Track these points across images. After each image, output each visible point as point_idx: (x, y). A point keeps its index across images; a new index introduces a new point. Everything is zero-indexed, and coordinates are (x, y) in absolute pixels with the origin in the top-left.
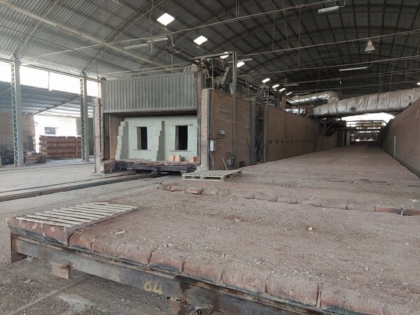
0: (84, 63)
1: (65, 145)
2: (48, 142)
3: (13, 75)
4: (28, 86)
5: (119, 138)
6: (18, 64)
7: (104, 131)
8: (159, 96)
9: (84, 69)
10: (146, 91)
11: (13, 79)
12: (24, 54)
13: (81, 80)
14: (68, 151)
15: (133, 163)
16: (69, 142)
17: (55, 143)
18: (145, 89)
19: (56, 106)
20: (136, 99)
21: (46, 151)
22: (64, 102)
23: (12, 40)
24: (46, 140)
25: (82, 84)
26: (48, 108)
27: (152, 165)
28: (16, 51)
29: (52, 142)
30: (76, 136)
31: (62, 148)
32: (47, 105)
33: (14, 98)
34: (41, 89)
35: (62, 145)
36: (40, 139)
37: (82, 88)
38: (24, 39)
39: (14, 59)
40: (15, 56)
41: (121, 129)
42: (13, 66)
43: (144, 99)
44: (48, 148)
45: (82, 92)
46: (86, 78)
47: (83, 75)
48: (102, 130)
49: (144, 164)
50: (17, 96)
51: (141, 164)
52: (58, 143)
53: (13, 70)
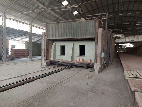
0: (31, 19)
1: (21, 52)
2: (14, 51)
3: (3, 22)
4: (8, 27)
5: (52, 50)
6: (5, 18)
7: (47, 47)
8: (75, 31)
9: (31, 22)
10: (68, 29)
11: (3, 24)
12: (8, 14)
13: (30, 26)
14: (22, 55)
15: (59, 62)
16: (22, 51)
17: (17, 51)
18: (68, 28)
19: (18, 36)
20: (63, 33)
21: (13, 55)
22: (22, 35)
23: (3, 7)
24: (13, 50)
25: (30, 28)
26: (15, 37)
27: (69, 63)
28: (4, 12)
29: (16, 51)
30: (25, 49)
31: (20, 53)
32: (15, 36)
33: (3, 32)
34: (14, 29)
35: (20, 52)
36: (11, 50)
37: (30, 29)
38: (9, 7)
39: (3, 15)
40: (4, 14)
41: (53, 46)
42: (3, 18)
43: (67, 33)
44: (14, 54)
45: (30, 31)
46: (32, 26)
47: (31, 24)
48: (46, 47)
49: (65, 62)
50: (4, 31)
51: (63, 62)
52: (18, 51)
53: (3, 20)
